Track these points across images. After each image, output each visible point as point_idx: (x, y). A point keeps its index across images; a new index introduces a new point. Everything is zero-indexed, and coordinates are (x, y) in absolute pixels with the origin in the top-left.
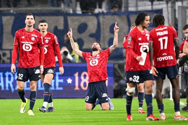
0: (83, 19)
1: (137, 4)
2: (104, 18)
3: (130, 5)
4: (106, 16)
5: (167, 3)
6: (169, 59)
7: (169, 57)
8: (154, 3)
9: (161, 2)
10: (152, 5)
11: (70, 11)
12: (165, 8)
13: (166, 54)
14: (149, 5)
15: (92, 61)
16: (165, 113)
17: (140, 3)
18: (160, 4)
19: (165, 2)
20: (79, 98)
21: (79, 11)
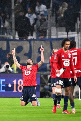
0: (20, 44)
1: (57, 33)
2: (34, 43)
3: (52, 34)
4: (35, 41)
5: (78, 33)
6: (78, 72)
7: (78, 71)
8: (69, 33)
9: (74, 33)
10: (68, 34)
11: (11, 38)
12: (76, 36)
13: (76, 69)
14: (65, 35)
15: (26, 72)
16: (75, 108)
17: (59, 33)
18: (73, 34)
19: (76, 33)
20: (16, 97)
21: (17, 37)
